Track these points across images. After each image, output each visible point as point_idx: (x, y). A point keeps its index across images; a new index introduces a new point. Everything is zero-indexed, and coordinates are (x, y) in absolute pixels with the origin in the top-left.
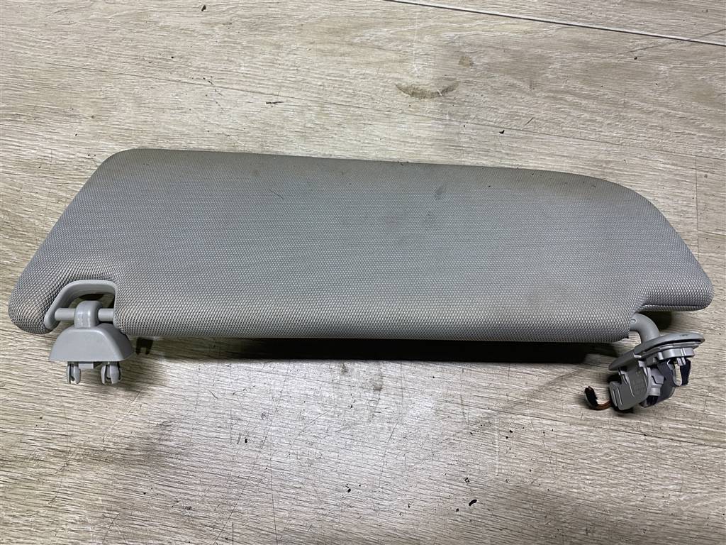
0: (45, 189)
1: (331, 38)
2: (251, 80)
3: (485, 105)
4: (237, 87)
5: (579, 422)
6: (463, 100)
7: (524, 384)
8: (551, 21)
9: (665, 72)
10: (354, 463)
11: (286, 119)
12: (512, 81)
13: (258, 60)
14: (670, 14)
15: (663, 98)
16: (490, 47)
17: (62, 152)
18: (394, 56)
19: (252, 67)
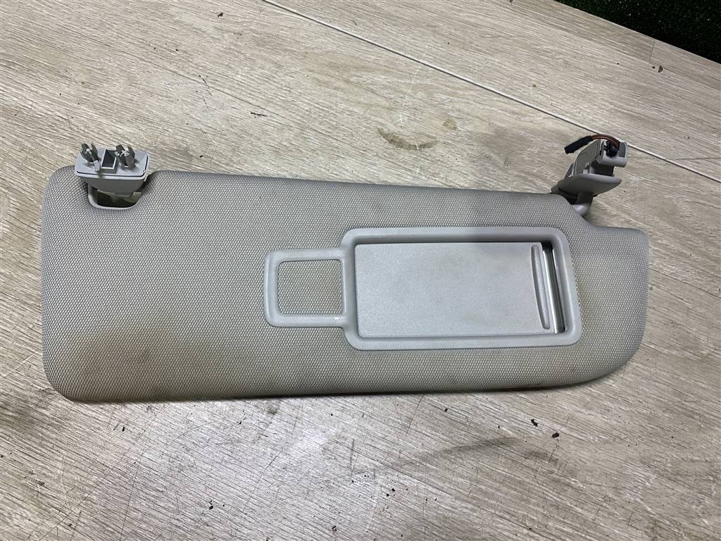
0: (13, 136)
1: (331, 71)
2: (243, 89)
3: (457, 169)
4: (229, 92)
5: (465, 498)
6: (437, 158)
7: (420, 444)
8: (541, 109)
9: (635, 182)
10: (224, 481)
11: (264, 132)
12: (488, 153)
13: (255, 72)
14: (653, 132)
15: (628, 206)
16: (476, 117)
17: (42, 107)
18: (384, 103)
19: (248, 78)
